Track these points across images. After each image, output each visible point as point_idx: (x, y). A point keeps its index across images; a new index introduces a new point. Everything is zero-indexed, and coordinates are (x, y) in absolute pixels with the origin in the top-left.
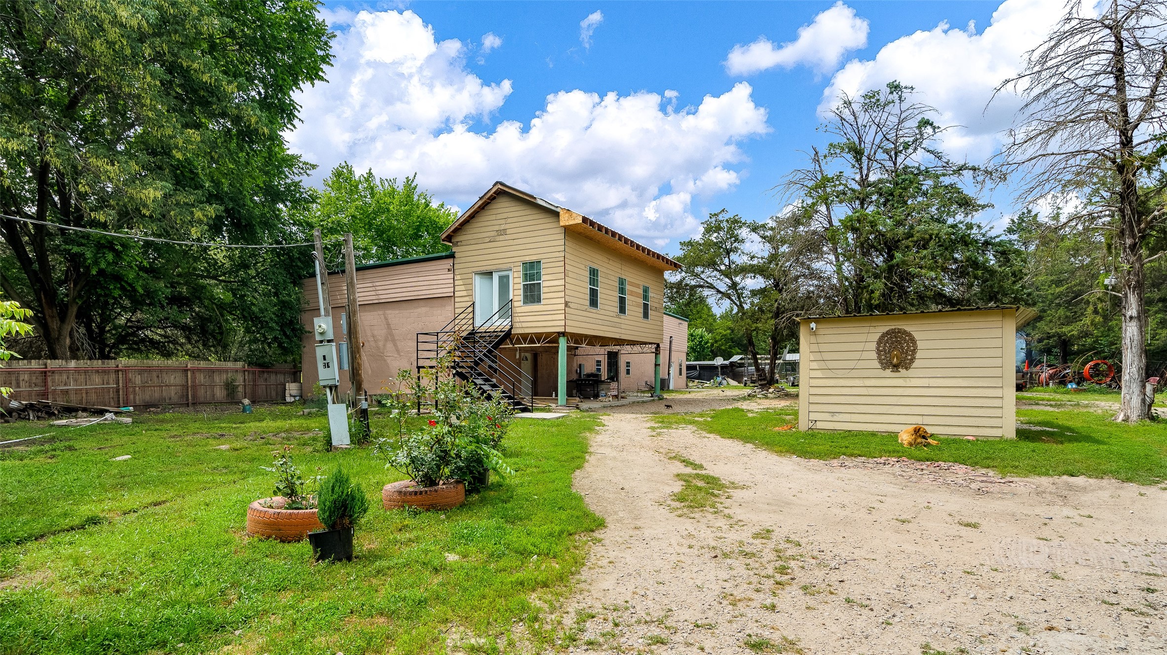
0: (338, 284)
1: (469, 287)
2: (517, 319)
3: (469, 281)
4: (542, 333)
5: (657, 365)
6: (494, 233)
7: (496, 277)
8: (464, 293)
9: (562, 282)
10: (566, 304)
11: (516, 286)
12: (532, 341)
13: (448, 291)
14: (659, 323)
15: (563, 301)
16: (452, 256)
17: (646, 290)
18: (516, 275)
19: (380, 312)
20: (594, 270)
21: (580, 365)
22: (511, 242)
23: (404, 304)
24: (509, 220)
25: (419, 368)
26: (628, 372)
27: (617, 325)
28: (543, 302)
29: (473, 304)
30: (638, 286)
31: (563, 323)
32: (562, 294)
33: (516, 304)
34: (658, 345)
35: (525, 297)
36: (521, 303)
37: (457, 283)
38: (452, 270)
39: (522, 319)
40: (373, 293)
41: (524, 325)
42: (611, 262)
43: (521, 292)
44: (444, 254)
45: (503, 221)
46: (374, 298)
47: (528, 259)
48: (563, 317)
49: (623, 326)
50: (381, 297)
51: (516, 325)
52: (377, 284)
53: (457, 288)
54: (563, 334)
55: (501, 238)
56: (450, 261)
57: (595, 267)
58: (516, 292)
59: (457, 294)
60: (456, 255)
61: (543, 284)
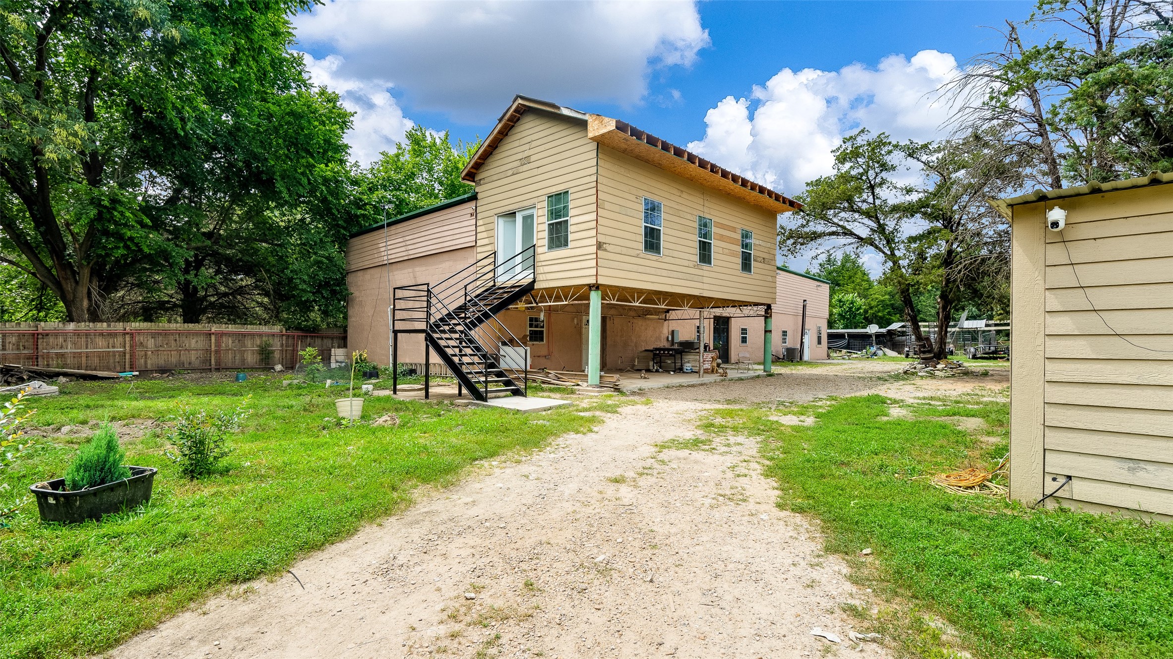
0: (376, 242)
1: (491, 233)
2: (539, 270)
3: (490, 226)
4: (570, 287)
5: (767, 331)
6: (518, 163)
7: (519, 218)
8: (486, 241)
9: (593, 216)
10: (599, 246)
11: (541, 227)
12: (558, 298)
13: (469, 241)
14: (770, 279)
15: (594, 241)
16: (474, 198)
17: (746, 235)
18: (541, 212)
19: (410, 270)
20: (653, 203)
21: (673, 332)
22: (535, 172)
23: (430, 259)
24: (534, 144)
25: (396, 332)
26: (744, 340)
27: (696, 278)
28: (570, 245)
29: (495, 253)
30: (733, 230)
31: (594, 271)
32: (594, 232)
33: (539, 250)
34: (769, 307)
35: (551, 240)
36: (546, 249)
37: (479, 229)
38: (475, 214)
39: (547, 269)
40: (403, 249)
41: (549, 276)
42: (685, 195)
43: (546, 234)
44: (466, 196)
45: (527, 147)
46: (404, 254)
47: (554, 190)
48: (593, 263)
49: (705, 280)
50: (411, 252)
51: (538, 278)
52: (407, 238)
53: (479, 236)
54: (597, 287)
55: (525, 168)
56: (472, 204)
57: (656, 199)
58: (541, 235)
59: (479, 243)
60: (479, 196)
61: (572, 221)
